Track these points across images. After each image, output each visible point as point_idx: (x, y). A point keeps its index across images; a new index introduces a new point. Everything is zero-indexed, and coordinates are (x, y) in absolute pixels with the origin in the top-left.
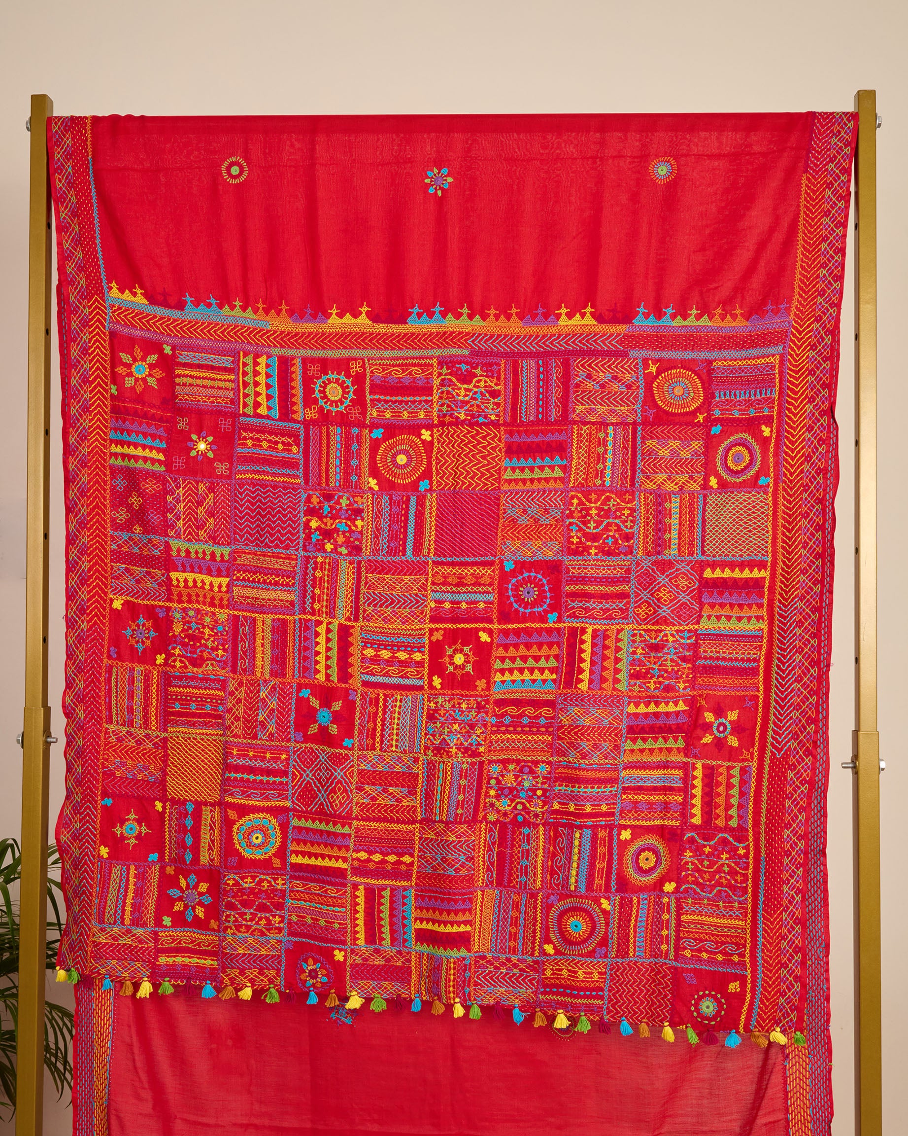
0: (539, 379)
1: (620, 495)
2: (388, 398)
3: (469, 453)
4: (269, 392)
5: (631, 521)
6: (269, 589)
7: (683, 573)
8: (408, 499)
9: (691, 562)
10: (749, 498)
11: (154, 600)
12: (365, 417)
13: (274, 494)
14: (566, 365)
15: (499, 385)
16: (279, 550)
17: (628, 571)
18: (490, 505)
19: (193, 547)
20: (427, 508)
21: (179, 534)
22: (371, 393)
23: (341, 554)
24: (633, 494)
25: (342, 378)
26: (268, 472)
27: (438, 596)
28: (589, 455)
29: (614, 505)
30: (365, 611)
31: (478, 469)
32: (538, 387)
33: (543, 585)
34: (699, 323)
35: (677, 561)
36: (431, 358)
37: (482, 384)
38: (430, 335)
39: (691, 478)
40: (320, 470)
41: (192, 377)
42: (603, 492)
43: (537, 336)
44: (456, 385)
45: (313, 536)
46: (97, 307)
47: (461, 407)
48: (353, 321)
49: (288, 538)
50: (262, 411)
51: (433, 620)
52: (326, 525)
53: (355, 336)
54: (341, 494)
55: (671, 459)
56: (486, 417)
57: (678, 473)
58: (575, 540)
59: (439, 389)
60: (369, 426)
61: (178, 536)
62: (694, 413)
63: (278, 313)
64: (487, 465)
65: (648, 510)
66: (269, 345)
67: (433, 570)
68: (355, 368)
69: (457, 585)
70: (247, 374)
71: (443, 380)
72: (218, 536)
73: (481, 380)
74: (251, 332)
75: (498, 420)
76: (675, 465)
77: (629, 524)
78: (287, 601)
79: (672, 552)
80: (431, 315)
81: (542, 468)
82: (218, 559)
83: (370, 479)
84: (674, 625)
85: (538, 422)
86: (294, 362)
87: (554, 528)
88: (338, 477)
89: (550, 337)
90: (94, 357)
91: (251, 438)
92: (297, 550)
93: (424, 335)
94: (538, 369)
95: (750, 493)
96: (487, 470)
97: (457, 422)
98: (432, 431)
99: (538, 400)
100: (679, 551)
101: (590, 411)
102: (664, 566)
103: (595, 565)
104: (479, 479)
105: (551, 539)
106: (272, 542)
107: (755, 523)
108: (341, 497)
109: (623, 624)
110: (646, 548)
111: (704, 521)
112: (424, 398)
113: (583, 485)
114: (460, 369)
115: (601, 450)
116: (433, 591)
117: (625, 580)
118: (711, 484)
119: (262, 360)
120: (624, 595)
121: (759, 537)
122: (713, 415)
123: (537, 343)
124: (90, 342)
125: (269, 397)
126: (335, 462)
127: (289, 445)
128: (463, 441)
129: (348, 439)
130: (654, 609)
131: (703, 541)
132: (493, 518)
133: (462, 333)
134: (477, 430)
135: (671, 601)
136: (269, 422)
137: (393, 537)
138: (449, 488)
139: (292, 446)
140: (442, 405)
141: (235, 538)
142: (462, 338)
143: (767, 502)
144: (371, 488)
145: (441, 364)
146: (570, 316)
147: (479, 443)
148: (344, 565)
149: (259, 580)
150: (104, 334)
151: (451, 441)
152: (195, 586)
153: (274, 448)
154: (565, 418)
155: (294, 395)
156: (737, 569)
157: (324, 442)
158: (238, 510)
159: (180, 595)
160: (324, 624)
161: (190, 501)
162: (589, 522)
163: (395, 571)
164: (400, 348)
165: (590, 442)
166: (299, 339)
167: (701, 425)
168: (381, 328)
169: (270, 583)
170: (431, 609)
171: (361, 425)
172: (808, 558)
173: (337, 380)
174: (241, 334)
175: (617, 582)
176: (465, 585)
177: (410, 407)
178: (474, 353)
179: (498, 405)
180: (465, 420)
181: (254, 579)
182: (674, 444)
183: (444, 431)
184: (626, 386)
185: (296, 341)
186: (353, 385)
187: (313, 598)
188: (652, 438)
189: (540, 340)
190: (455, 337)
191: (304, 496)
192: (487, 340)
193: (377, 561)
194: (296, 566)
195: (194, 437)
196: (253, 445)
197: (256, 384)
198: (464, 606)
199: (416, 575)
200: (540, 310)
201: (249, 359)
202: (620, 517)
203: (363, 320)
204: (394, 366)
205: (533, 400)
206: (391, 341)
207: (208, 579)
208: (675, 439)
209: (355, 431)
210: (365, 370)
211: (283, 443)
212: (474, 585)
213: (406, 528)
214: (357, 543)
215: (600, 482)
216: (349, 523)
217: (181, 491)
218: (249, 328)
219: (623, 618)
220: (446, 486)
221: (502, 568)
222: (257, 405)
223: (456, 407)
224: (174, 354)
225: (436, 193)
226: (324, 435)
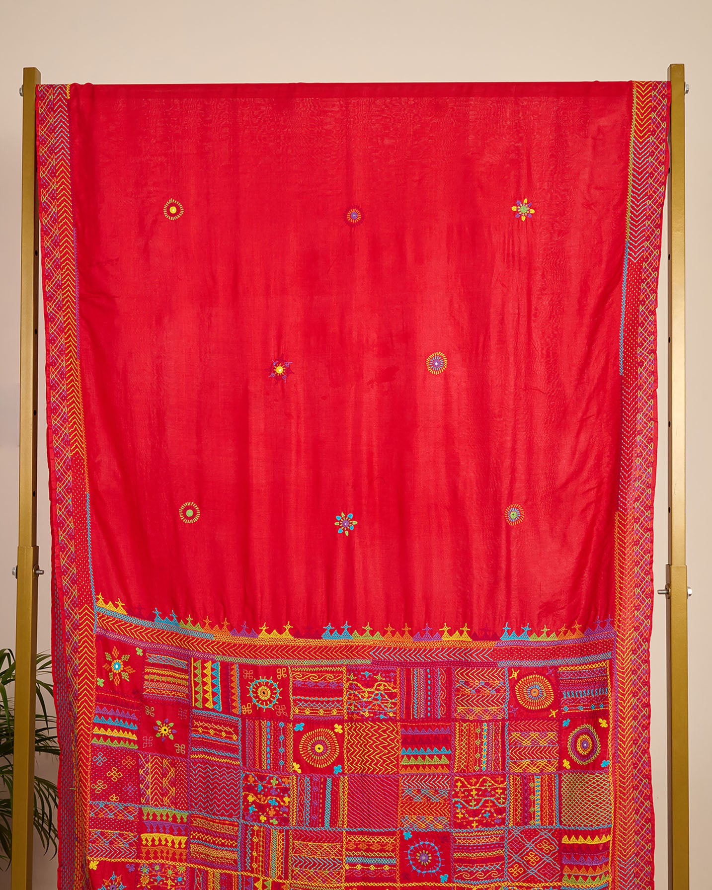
0: (427, 684)
1: (493, 777)
2: (307, 698)
3: (373, 744)
4: (214, 690)
5: (503, 798)
6: (217, 849)
7: (546, 839)
8: (325, 780)
9: (551, 830)
10: (594, 778)
11: (125, 857)
12: (289, 714)
13: (220, 772)
14: (449, 673)
15: (396, 688)
16: (225, 818)
17: (502, 838)
18: (391, 786)
19: (159, 811)
20: (341, 788)
21: (148, 800)
22: (293, 695)
23: (272, 824)
24: (504, 776)
25: (271, 681)
26: (214, 754)
27: (351, 860)
28: (469, 747)
29: (489, 786)
30: (293, 871)
31: (380, 757)
32: (427, 690)
33: (436, 852)
34: (549, 639)
35: (541, 830)
36: (341, 666)
37: (382, 688)
38: (340, 648)
39: (549, 762)
40: (254, 755)
41: (158, 675)
42: (481, 776)
43: (425, 650)
44: (361, 689)
45: (250, 808)
46: (86, 614)
47: (366, 707)
48: (279, 636)
49: (231, 808)
50: (209, 705)
51: (348, 879)
52: (260, 799)
53: (280, 648)
54: (271, 775)
55: (532, 747)
56: (385, 714)
57: (538, 759)
58: (460, 816)
59: (347, 691)
60: (292, 721)
61: (147, 803)
62: (547, 710)
63: (221, 627)
64: (388, 754)
65: (516, 789)
66: (214, 653)
67: (346, 838)
68: (281, 674)
69: (367, 850)
70: (197, 676)
71: (351, 684)
72: (179, 802)
73: (380, 685)
74: (199, 643)
75: (395, 717)
76: (535, 752)
77: (502, 800)
78: (232, 859)
79: (536, 823)
80: (340, 631)
81: (431, 757)
82: (179, 821)
83: (295, 764)
84: (541, 882)
85: (427, 719)
86: (233, 667)
87: (443, 806)
88: (269, 761)
89: (436, 650)
90: (83, 655)
91: (201, 726)
92: (238, 818)
93: (335, 648)
94: (426, 676)
95: (594, 774)
96: (388, 758)
97: (363, 719)
98: (343, 725)
99: (427, 701)
100: (542, 821)
101: (469, 712)
102: (531, 834)
103: (477, 836)
104: (381, 765)
105: (441, 815)
106: (219, 811)
107: (600, 799)
108: (271, 778)
109: (500, 882)
110: (516, 819)
111: (560, 796)
112: (336, 699)
113: (464, 770)
114: (364, 676)
115: (478, 742)
116: (347, 856)
117: (500, 846)
118: (564, 765)
119: (208, 665)
120: (500, 858)
121: (605, 810)
122: (563, 711)
123: (425, 655)
124: (79, 643)
125: (214, 694)
126: (265, 749)
127: (230, 733)
128: (368, 734)
129: (276, 731)
130: (524, 869)
131: (560, 813)
132: (394, 797)
133: (366, 646)
134: (378, 725)
135: (537, 862)
136: (215, 714)
137: (314, 811)
138: (358, 772)
139: (232, 734)
140: (351, 705)
141: (191, 805)
142: (365, 650)
143: (609, 780)
144: (295, 771)
145: (349, 671)
146: (451, 633)
147: (381, 735)
148: (275, 833)
149: (210, 840)
150: (92, 636)
151: (358, 734)
152: (160, 844)
153: (219, 735)
154: (449, 718)
155: (233, 694)
156: (589, 837)
157: (257, 733)
158: (193, 783)
159: (148, 853)
160: (261, 880)
161: (156, 773)
162: (471, 801)
163: (316, 839)
164: (316, 658)
165: (469, 736)
166: (237, 649)
167: (555, 719)
168: (301, 642)
169: (218, 844)
170: (346, 871)
171: (286, 720)
172: (640, 822)
173: (267, 683)
174: (192, 644)
175: (494, 848)
176: (372, 851)
177: (325, 706)
178: (375, 663)
179: (395, 704)
180: (369, 717)
181: (206, 839)
182: (534, 735)
183: (352, 726)
184: (496, 690)
185: (234, 650)
186: (279, 688)
187: (251, 858)
188: (516, 731)
189: (428, 653)
190: (360, 650)
191: (243, 775)
192: (385, 652)
193: (301, 831)
194: (238, 831)
195: (159, 723)
196: (203, 732)
197: (204, 684)
198: (372, 868)
199: (333, 842)
200: (428, 629)
201: (198, 664)
202: (494, 796)
203: (287, 636)
204: (312, 672)
205: (423, 701)
206: (309, 653)
207: (170, 838)
208: (535, 731)
209: (282, 724)
210: (288, 675)
211: (225, 731)
212: (381, 851)
213: (324, 804)
214: (285, 815)
215: (478, 768)
216: (278, 799)
217: (149, 765)
218: (198, 639)
219: (499, 877)
220: (355, 770)
221: (402, 837)
222: (205, 700)
223: (362, 707)
224: (144, 656)
225: (344, 533)
226: (257, 727)
